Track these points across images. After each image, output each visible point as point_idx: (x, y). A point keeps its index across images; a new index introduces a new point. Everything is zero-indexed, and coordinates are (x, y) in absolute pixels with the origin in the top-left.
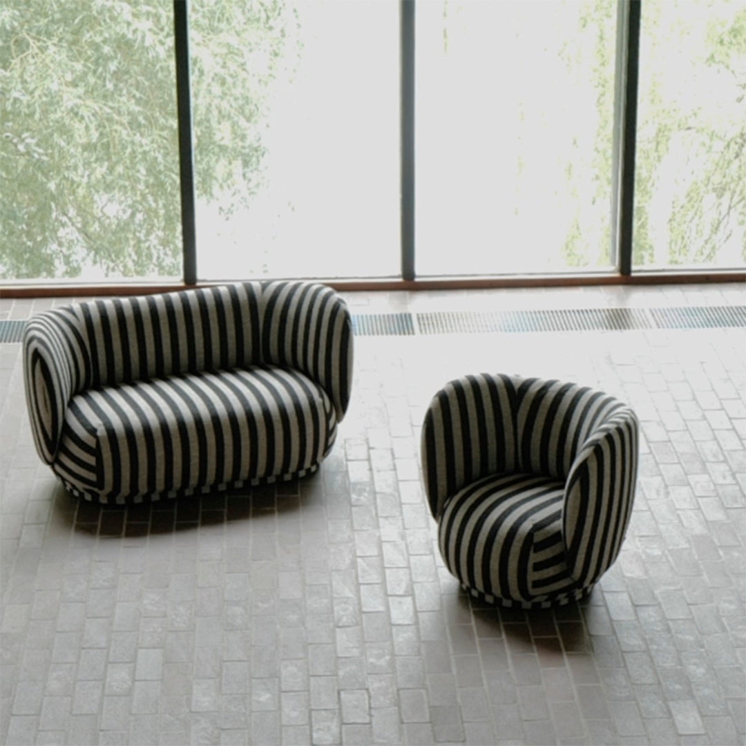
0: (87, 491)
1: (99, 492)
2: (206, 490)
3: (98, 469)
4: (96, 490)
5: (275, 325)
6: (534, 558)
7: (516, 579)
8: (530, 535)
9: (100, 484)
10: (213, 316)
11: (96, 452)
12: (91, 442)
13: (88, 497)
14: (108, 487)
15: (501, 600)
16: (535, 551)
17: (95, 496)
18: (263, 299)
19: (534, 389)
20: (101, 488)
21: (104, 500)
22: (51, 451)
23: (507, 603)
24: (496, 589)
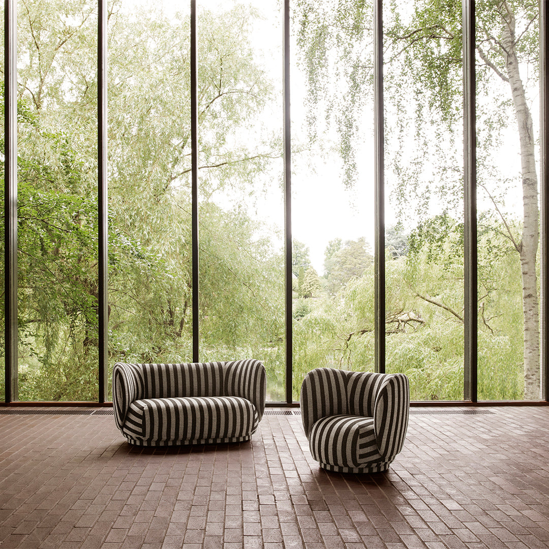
0: (138, 438)
1: (143, 439)
2: (195, 442)
3: (143, 426)
4: (141, 437)
5: (230, 377)
6: (360, 441)
7: (350, 454)
8: (357, 430)
9: (143, 434)
10: (202, 373)
11: (142, 417)
12: (141, 412)
13: (138, 443)
14: (148, 436)
15: (342, 467)
16: (360, 438)
17: (141, 441)
18: (225, 367)
19: (354, 376)
20: (144, 436)
21: (145, 444)
22: (122, 420)
23: (345, 470)
24: (340, 462)
